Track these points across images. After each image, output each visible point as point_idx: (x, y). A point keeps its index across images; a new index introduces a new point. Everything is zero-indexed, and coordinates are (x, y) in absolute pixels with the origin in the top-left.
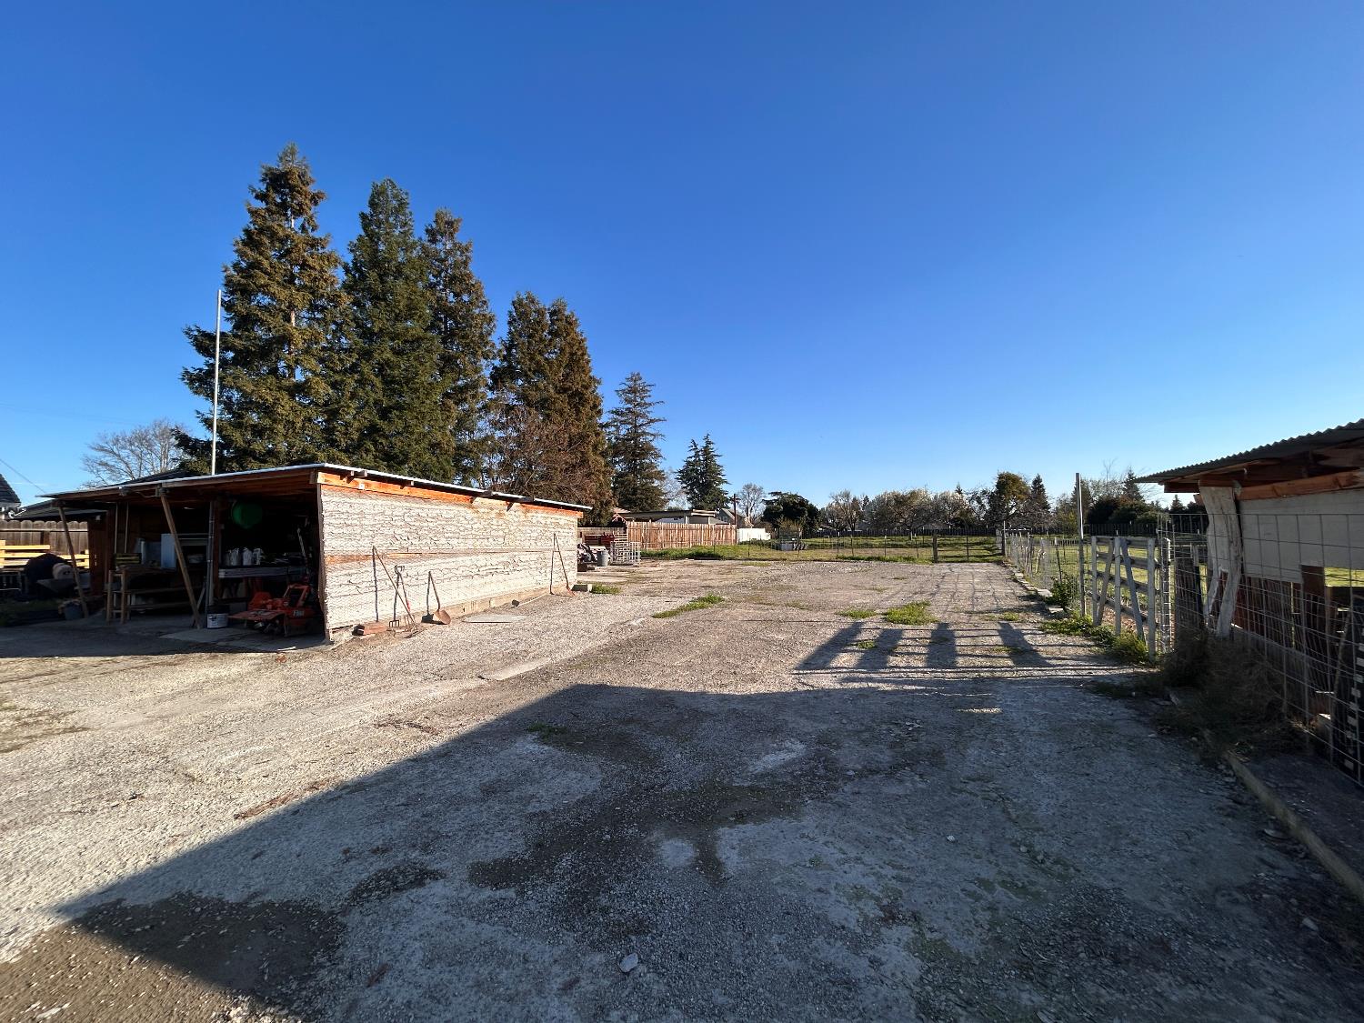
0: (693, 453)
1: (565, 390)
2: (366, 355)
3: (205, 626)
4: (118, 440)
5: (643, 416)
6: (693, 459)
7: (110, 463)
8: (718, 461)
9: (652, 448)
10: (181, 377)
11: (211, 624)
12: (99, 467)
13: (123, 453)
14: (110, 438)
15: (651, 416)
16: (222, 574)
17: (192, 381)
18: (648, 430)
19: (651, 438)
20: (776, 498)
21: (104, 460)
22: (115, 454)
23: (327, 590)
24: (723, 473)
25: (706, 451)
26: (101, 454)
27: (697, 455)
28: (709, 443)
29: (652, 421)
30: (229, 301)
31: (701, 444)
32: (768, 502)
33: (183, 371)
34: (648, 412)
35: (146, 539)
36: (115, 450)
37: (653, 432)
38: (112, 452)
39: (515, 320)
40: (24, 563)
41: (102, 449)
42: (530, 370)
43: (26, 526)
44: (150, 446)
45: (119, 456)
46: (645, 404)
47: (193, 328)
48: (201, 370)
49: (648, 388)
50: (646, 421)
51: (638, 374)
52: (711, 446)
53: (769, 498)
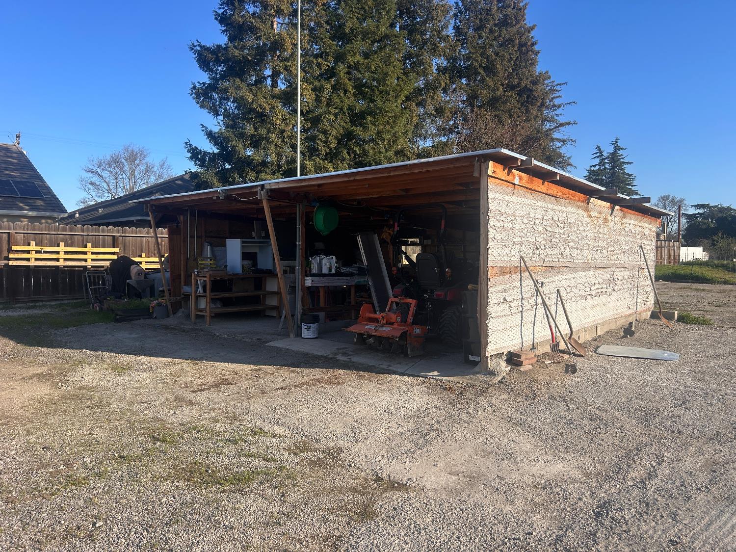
0: (597, 161)
1: (512, 87)
2: (340, 57)
3: (299, 334)
4: (101, 163)
5: (551, 120)
6: (597, 167)
7: (98, 183)
8: (628, 169)
9: (560, 155)
10: (190, 92)
11: (306, 334)
12: (90, 186)
13: (105, 174)
14: (95, 162)
15: (561, 119)
16: (308, 282)
17: (198, 96)
18: (556, 135)
19: (559, 144)
20: (701, 211)
21: (93, 180)
22: (99, 175)
23: (490, 309)
24: (635, 183)
25: (614, 158)
26: (91, 175)
27: (602, 163)
28: (618, 148)
29: (561, 125)
30: (222, 13)
31: (608, 150)
32: (690, 217)
33: (192, 86)
34: (557, 115)
35: (211, 244)
36: (100, 172)
37: (561, 137)
38: (97, 173)
39: (461, 12)
40: (108, 264)
41: (91, 171)
42: (480, 66)
43: (103, 231)
44: (122, 168)
45: (101, 176)
46: (554, 106)
47: (196, 44)
48: (204, 84)
49: (558, 88)
50: (553, 125)
51: (547, 72)
52: (620, 152)
53: (692, 211)
